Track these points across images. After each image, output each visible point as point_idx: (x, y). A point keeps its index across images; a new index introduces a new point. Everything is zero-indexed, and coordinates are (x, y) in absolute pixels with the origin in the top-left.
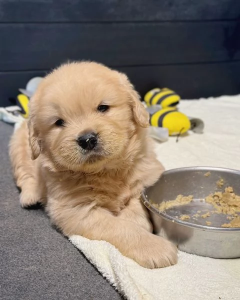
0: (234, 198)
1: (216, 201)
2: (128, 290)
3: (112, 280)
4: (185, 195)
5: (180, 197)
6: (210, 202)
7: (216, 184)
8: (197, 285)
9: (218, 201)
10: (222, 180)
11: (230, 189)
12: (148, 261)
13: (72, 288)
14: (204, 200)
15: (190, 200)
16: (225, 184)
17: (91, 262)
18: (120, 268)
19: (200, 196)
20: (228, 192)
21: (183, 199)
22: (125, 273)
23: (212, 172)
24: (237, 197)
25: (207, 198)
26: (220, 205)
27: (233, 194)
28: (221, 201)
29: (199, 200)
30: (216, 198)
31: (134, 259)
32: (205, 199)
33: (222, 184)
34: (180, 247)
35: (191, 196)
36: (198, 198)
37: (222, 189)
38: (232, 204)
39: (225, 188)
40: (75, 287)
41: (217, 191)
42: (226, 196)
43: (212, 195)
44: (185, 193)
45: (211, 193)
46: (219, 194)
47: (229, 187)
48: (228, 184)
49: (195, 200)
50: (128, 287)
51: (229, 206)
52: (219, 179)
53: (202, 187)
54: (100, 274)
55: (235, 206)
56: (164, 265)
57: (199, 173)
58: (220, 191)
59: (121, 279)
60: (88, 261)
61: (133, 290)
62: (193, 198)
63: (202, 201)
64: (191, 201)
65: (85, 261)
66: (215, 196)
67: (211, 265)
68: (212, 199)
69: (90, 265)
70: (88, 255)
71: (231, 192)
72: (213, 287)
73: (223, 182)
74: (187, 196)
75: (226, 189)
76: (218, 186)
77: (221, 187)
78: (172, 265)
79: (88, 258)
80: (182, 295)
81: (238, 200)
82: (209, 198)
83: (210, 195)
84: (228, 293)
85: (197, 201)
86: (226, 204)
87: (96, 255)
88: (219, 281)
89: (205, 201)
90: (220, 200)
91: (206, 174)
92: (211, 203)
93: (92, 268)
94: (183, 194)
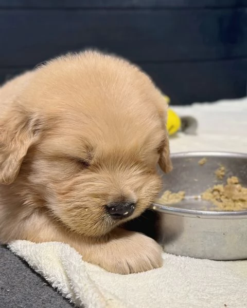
0: (240, 191)
1: (216, 197)
2: (86, 294)
3: (66, 291)
4: (173, 192)
5: (168, 194)
6: (208, 198)
7: (214, 174)
8: (192, 291)
9: (218, 197)
10: (223, 168)
11: (235, 179)
12: (120, 263)
13: (5, 304)
14: (199, 197)
15: (181, 197)
16: (227, 173)
17: (37, 271)
18: (75, 269)
19: (194, 192)
20: (232, 183)
21: (171, 196)
22: (82, 274)
23: (208, 158)
24: (244, 189)
25: (204, 194)
26: (221, 201)
27: (238, 186)
28: (223, 197)
29: (193, 197)
30: (216, 193)
31: (99, 265)
32: (202, 196)
33: (223, 173)
34: (167, 248)
35: (182, 193)
36: (191, 195)
37: (223, 180)
38: (237, 198)
39: (227, 178)
40: (9, 302)
41: (217, 184)
42: (230, 189)
43: (210, 189)
44: (173, 189)
45: (208, 188)
46: (220, 187)
47: (233, 177)
48: (231, 173)
49: (187, 198)
50: (85, 291)
51: (234, 201)
52: (218, 167)
53: (196, 180)
54: (49, 284)
55: (243, 201)
56: (143, 268)
57: (190, 159)
58: (220, 183)
59: (76, 281)
60: (33, 271)
61: (93, 294)
62: (184, 195)
63: (196, 199)
64: (183, 200)
65: (29, 271)
66: (215, 190)
67: (211, 267)
68: (210, 194)
69: (35, 275)
70: (32, 261)
71: (236, 184)
72: (215, 292)
73: (223, 171)
74: (177, 192)
75: (229, 180)
76: (218, 177)
77: (221, 177)
78: (155, 267)
79: (32, 265)
80: (170, 303)
81: (245, 193)
82: (207, 195)
83: (208, 190)
84: (238, 299)
85: (190, 199)
86: (230, 200)
87: (42, 258)
88: (224, 286)
89: (202, 198)
90: (221, 196)
91: (201, 162)
92: (209, 200)
93: (37, 279)
94: (171, 190)
